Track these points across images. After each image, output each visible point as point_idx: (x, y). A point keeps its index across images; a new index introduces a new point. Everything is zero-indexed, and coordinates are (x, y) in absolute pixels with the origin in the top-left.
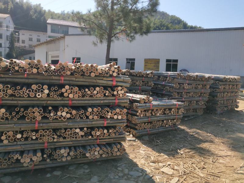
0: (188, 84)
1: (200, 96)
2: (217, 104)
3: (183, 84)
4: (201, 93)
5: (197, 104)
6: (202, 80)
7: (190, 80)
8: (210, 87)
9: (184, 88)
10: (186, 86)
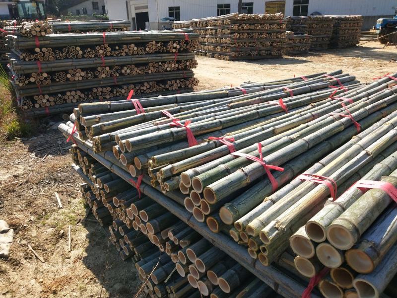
0: (316, 24)
1: (325, 34)
2: (339, 40)
3: (312, 24)
4: (326, 31)
5: (323, 40)
6: (327, 21)
7: (317, 21)
8: (334, 26)
9: (313, 27)
10: (315, 26)
